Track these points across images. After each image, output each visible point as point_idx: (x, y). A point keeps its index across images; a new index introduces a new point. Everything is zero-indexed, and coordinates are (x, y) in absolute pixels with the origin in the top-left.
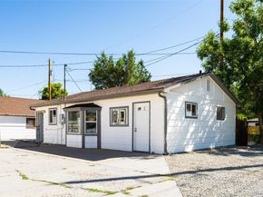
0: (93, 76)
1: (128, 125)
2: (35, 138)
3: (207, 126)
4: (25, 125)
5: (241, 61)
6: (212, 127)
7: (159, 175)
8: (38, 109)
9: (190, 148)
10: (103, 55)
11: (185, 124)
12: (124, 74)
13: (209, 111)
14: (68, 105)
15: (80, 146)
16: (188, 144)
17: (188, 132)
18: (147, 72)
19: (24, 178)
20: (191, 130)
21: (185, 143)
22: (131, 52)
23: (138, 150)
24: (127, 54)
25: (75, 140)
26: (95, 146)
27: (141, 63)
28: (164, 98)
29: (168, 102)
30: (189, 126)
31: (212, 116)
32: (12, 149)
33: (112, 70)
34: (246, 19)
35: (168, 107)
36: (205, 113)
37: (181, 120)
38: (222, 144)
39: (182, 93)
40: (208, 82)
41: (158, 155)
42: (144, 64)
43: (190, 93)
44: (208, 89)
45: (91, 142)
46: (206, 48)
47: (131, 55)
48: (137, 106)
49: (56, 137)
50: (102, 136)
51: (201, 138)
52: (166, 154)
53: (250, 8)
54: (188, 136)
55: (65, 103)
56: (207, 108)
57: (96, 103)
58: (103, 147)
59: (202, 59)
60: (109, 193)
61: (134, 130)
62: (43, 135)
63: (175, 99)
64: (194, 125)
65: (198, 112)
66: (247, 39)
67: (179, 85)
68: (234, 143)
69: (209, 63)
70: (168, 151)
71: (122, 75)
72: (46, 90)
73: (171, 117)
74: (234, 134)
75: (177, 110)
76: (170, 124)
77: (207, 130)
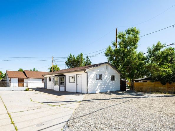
0: (67, 63)
1: (75, 83)
2: (43, 87)
3: (106, 83)
4: (41, 82)
5: (122, 57)
6: (109, 83)
7: (77, 101)
8: (45, 76)
9: (98, 92)
10: (71, 55)
11: (96, 82)
12: (79, 62)
13: (107, 77)
14: (55, 75)
15: (58, 90)
16: (97, 90)
17: (97, 85)
18: (90, 61)
19: (31, 101)
20: (99, 84)
21: (96, 90)
22: (82, 53)
23: (78, 92)
24: (80, 54)
25: (56, 88)
26: (64, 90)
27: (87, 57)
28: (87, 73)
29: (88, 74)
30: (97, 83)
31: (109, 79)
32: (34, 91)
33: (74, 61)
34: (123, 41)
35: (88, 76)
36: (105, 78)
37: (94, 81)
38: (113, 90)
39: (95, 71)
40: (107, 66)
41: (84, 94)
42: (89, 58)
43: (98, 71)
44: (107, 69)
45: (62, 89)
46: (108, 52)
47: (81, 55)
48: (78, 76)
49: (51, 86)
50: (66, 87)
51: (103, 88)
52: (87, 93)
53: (124, 37)
54: (98, 87)
55: (54, 74)
56: (106, 76)
57: (64, 74)
58: (66, 91)
59: (107, 56)
60: (54, 106)
61: (77, 85)
62: (47, 86)
63: (92, 73)
64: (100, 83)
65: (102, 78)
66: (123, 49)
67: (93, 68)
68: (119, 89)
69: (110, 58)
70: (88, 93)
71: (79, 63)
72: (51, 68)
73: (90, 80)
74: (120, 86)
75: (92, 77)
76: (89, 82)
77: (106, 84)
